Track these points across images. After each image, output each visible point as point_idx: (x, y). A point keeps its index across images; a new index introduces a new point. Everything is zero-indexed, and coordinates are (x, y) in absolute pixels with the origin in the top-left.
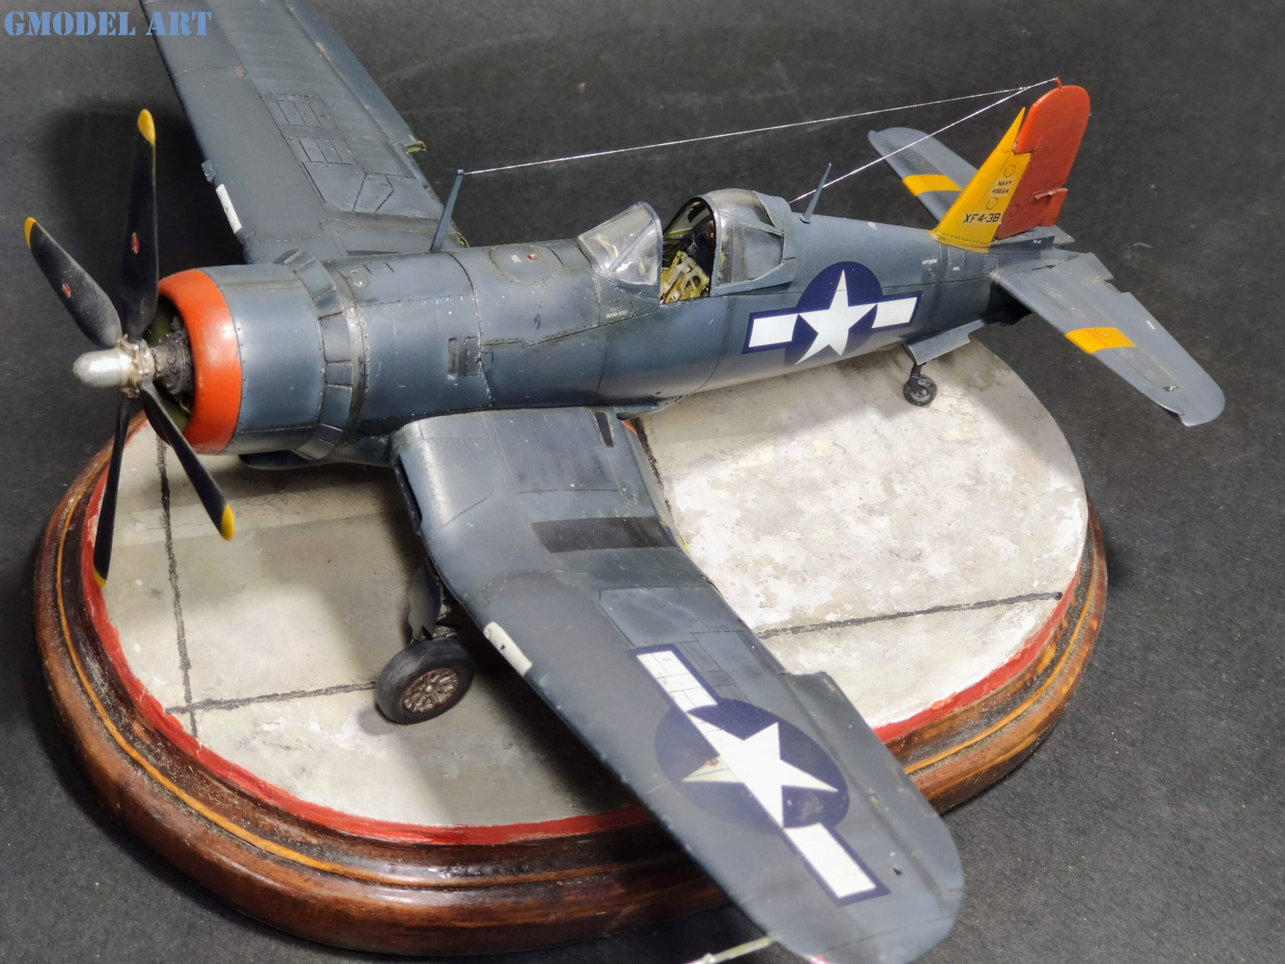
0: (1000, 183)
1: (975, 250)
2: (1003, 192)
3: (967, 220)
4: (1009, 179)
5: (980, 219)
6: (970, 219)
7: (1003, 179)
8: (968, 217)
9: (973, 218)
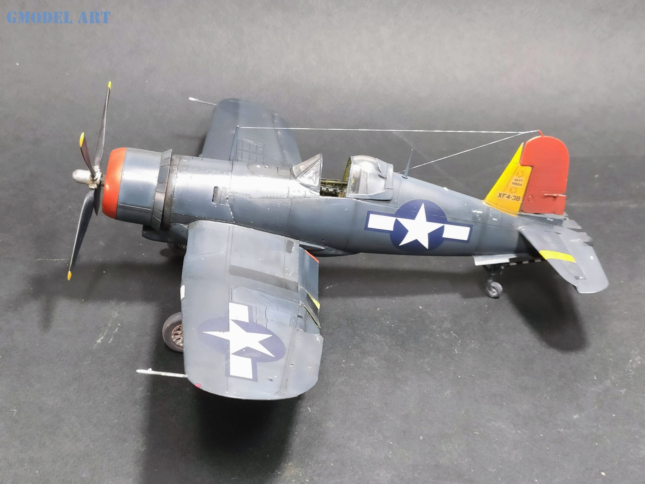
0: (515, 180)
1: (507, 213)
2: (519, 185)
3: (500, 196)
4: (521, 178)
5: (508, 197)
6: (502, 196)
7: (517, 178)
8: (500, 195)
9: (503, 196)
